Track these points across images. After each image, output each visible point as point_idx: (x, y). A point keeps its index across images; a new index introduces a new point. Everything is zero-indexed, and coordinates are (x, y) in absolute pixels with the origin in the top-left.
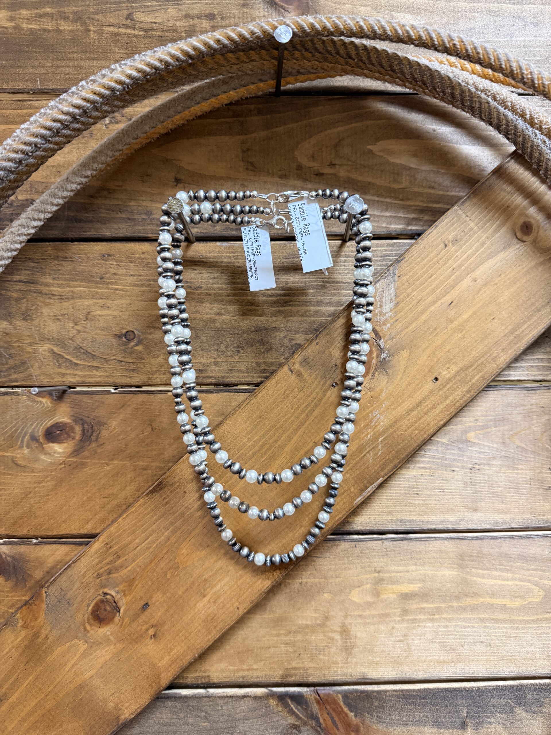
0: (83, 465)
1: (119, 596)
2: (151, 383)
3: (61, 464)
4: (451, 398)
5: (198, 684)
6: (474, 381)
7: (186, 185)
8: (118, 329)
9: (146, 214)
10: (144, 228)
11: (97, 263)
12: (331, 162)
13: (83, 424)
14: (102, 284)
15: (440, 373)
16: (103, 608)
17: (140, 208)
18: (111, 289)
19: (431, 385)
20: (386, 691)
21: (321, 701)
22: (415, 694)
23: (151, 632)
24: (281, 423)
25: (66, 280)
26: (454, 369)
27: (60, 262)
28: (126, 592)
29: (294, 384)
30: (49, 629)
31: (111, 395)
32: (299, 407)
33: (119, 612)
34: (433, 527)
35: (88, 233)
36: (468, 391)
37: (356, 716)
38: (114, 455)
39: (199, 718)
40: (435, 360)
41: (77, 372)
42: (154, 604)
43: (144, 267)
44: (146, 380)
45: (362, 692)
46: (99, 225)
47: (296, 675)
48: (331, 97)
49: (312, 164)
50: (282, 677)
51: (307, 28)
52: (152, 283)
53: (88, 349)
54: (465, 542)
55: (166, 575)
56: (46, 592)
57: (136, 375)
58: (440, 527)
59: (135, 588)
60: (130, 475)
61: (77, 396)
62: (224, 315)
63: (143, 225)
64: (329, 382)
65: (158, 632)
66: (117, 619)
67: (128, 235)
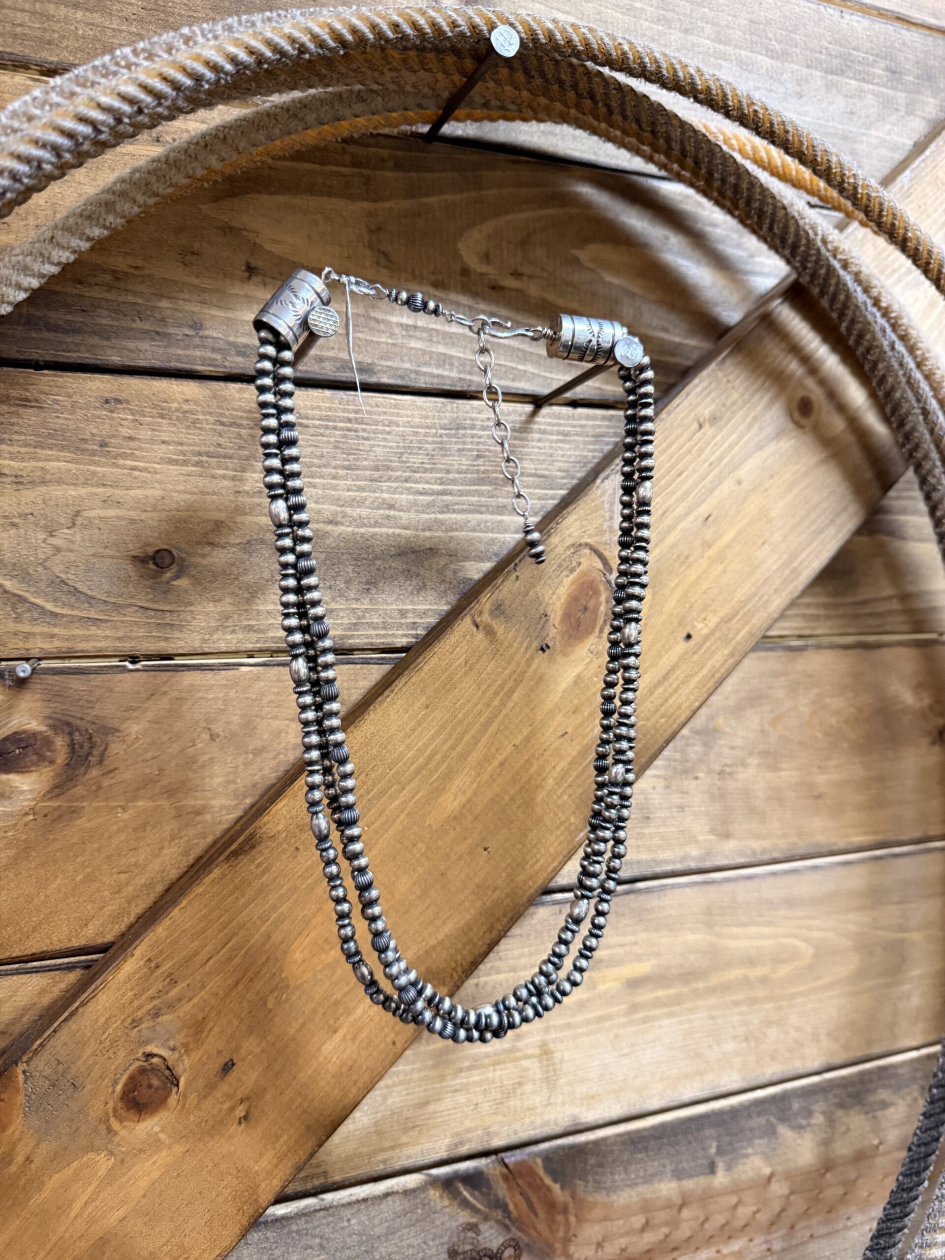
0: (74, 812)
1: (176, 1055)
2: (207, 650)
3: (27, 814)
4: (709, 665)
5: (306, 1191)
6: (738, 638)
7: (267, 280)
8: (139, 546)
9: (191, 327)
10: (188, 352)
11: (93, 415)
12: (516, 270)
13: (70, 734)
14: (105, 456)
15: (694, 627)
16: (145, 1083)
17: (180, 315)
18: (124, 467)
19: (682, 646)
20: (604, 1139)
21: (511, 1174)
22: (646, 1133)
23: (240, 1111)
24: (460, 715)
25: (27, 445)
26: (713, 620)
27: (13, 409)
28: (191, 1046)
29: (481, 648)
30: (32, 1143)
31: (128, 676)
32: (489, 686)
33: (177, 1085)
34: (668, 868)
35: (75, 355)
36: (732, 654)
37: (562, 1188)
38: (137, 790)
39: (309, 1251)
40: (688, 606)
41: (56, 630)
42: (244, 1060)
43: (188, 427)
44: (197, 644)
45: (572, 1147)
46: (95, 340)
47: (470, 1141)
48: (514, 157)
49: (484, 268)
50: (449, 1148)
51: (541, 37)
52: (205, 459)
53: (78, 585)
54: (713, 888)
55: (265, 1004)
56: (24, 1072)
57: (179, 635)
58: (679, 867)
59: (207, 1036)
60: (169, 827)
61: (57, 678)
62: (342, 524)
63: (187, 347)
64: (536, 644)
65: (252, 1110)
66: (173, 1099)
67: (157, 363)
